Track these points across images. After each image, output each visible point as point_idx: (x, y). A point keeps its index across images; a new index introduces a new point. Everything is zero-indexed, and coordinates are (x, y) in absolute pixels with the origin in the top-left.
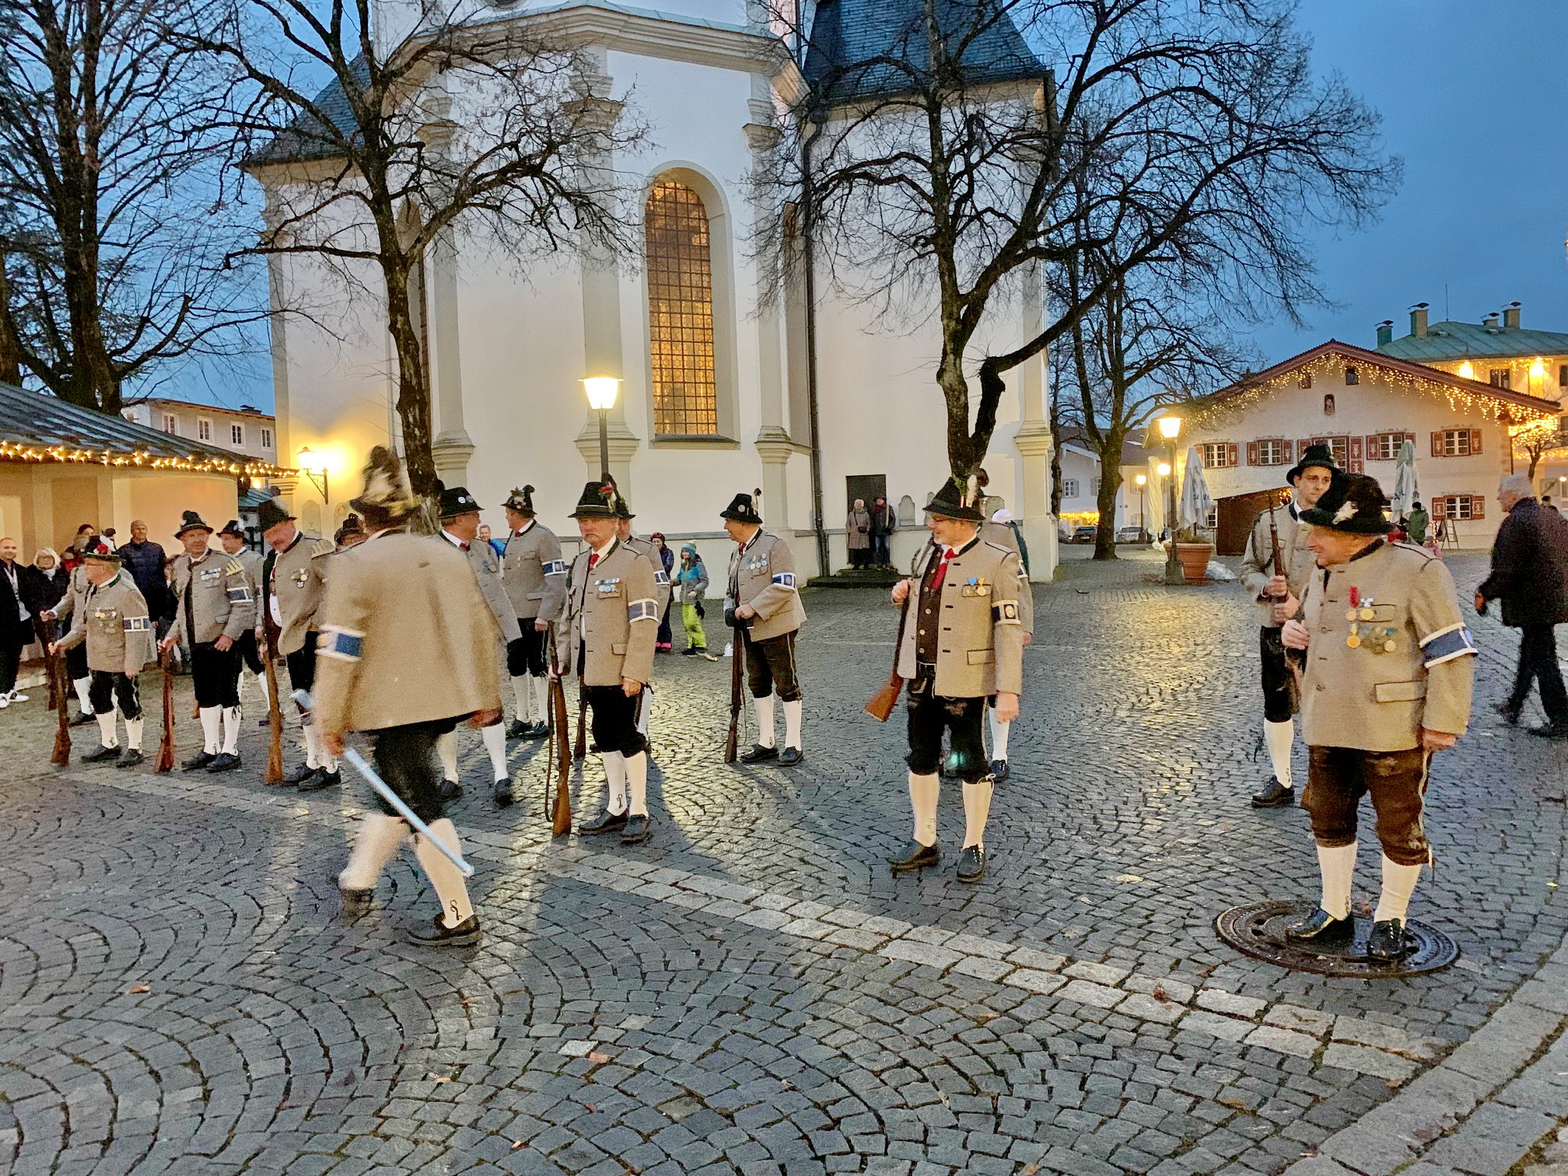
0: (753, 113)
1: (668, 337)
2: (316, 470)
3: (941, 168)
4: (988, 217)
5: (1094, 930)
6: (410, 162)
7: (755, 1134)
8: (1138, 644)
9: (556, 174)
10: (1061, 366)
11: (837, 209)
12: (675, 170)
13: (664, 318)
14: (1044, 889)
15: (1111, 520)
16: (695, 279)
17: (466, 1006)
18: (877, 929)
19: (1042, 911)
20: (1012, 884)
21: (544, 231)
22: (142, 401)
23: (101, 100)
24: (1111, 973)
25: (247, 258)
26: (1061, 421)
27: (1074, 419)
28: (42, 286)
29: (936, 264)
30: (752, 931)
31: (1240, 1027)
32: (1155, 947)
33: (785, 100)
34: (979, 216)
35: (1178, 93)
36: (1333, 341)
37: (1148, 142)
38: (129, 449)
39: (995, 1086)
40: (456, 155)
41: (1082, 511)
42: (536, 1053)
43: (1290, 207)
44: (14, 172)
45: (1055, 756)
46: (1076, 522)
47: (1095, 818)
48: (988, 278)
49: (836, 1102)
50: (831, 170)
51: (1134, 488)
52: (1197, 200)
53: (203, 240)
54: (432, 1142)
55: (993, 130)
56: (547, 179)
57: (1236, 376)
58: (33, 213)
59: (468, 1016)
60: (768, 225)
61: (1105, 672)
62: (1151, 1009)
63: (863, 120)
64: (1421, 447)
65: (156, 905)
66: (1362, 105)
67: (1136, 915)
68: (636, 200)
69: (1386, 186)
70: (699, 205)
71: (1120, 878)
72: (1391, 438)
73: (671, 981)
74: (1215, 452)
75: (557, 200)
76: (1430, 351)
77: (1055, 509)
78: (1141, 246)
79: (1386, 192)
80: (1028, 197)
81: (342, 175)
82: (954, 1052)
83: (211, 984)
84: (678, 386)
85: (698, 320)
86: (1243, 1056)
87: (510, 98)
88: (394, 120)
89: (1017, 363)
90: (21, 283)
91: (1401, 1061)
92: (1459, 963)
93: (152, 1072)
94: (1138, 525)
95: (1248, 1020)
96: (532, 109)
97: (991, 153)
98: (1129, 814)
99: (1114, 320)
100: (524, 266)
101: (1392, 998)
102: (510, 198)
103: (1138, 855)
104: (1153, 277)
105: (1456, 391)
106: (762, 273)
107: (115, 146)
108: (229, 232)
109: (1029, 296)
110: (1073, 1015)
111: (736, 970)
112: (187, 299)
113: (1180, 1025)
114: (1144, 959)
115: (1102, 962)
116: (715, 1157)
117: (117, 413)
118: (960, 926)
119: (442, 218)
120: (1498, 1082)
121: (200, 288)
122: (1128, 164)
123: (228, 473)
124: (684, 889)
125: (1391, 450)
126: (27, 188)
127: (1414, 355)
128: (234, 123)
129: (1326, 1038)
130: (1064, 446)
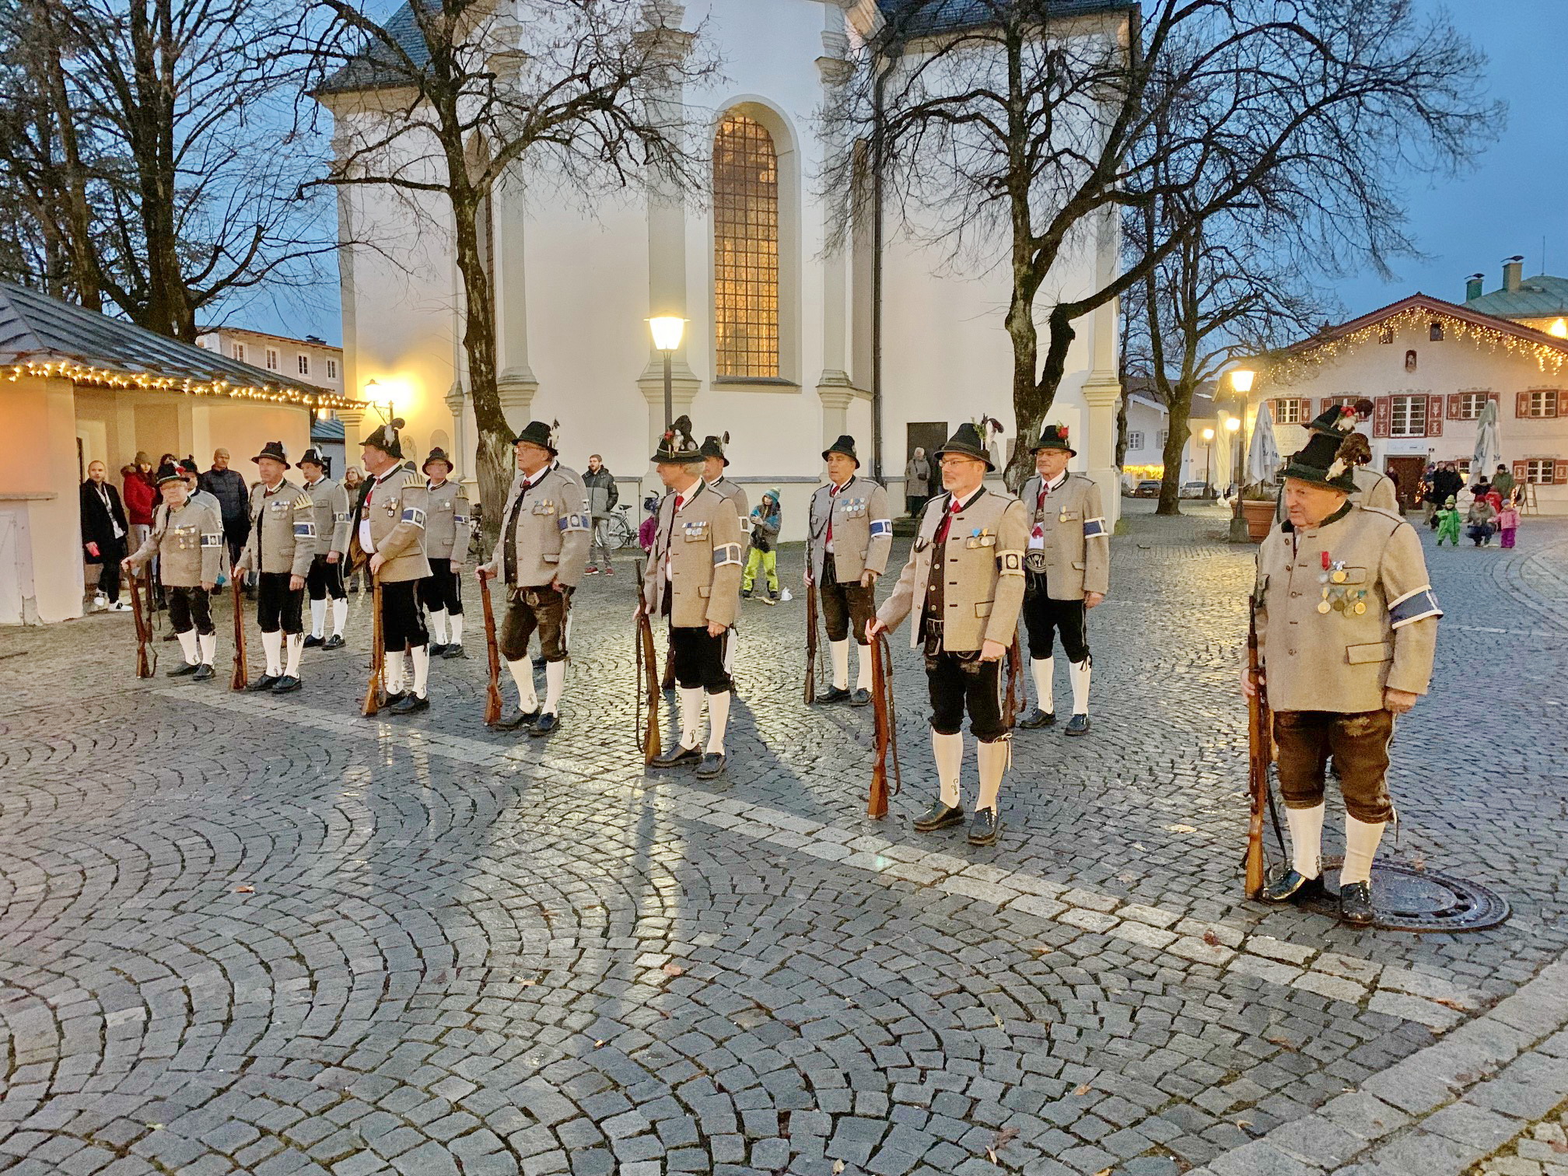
0: (826, 46)
1: (732, 276)
2: (383, 404)
3: (1018, 107)
4: (1065, 159)
5: (1147, 875)
6: (481, 93)
7: (820, 1046)
8: (1199, 601)
9: (627, 108)
10: (1132, 314)
11: (910, 147)
12: (744, 104)
13: (729, 257)
14: (1099, 835)
15: (1177, 476)
16: (762, 216)
17: (547, 918)
18: (935, 865)
19: (1096, 855)
20: (1067, 829)
21: (613, 166)
22: (214, 330)
23: (176, 25)
24: (1163, 916)
25: (319, 188)
26: (1129, 371)
27: (1143, 369)
28: (119, 211)
29: (1009, 205)
30: (813, 861)
31: (1288, 973)
32: (1206, 894)
33: (860, 32)
34: (1055, 157)
35: (1272, 30)
36: (1419, 294)
37: (1237, 82)
38: (208, 378)
39: (1047, 1014)
40: (527, 86)
41: (1145, 464)
42: (614, 963)
43: (1384, 152)
44: (92, 96)
45: (1112, 708)
46: (1139, 476)
47: (1151, 769)
48: (1062, 222)
49: (896, 1021)
50: (905, 107)
51: (1201, 443)
52: (1286, 144)
53: (276, 170)
54: (521, 1037)
55: (1075, 68)
56: (617, 113)
57: (1315, 330)
58: (110, 139)
59: (549, 926)
60: (838, 163)
61: (1164, 628)
62: (1201, 951)
63: (941, 54)
64: (1507, 406)
65: (253, 814)
66: (1468, 45)
67: (1187, 862)
68: (706, 135)
69: (1487, 132)
70: (769, 140)
71: (1174, 828)
72: (1474, 397)
73: (738, 903)
74: (1288, 408)
75: (627, 134)
76: (1522, 307)
77: (1119, 461)
78: (1223, 191)
79: (1488, 138)
80: (1107, 138)
81: (414, 106)
82: (1011, 982)
83: (310, 887)
84: (741, 326)
85: (764, 259)
86: (1290, 998)
87: (583, 29)
88: (466, 50)
89: (1088, 310)
90: (98, 210)
91: (1446, 1011)
92: (1510, 922)
93: (262, 962)
94: (1204, 481)
95: (1298, 965)
96: (605, 40)
97: (1071, 91)
98: (1185, 767)
99: (1191, 268)
100: (593, 201)
101: (1441, 951)
102: (579, 131)
103: (1193, 806)
104: (1234, 223)
105: (1547, 349)
106: (832, 213)
107: (190, 74)
108: (302, 161)
109: (1103, 243)
110: (1125, 953)
111: (801, 897)
112: (260, 229)
113: (1229, 968)
114: (1195, 905)
115: (1154, 906)
116: (784, 1063)
117: (192, 342)
118: (1016, 866)
119: (510, 152)
120: (1541, 1034)
121: (272, 217)
122: (1214, 106)
123: (300, 403)
124: (748, 820)
125: (1473, 410)
126: (105, 113)
127: (1503, 310)
128: (307, 51)
129: (1372, 988)
130: (1131, 397)
